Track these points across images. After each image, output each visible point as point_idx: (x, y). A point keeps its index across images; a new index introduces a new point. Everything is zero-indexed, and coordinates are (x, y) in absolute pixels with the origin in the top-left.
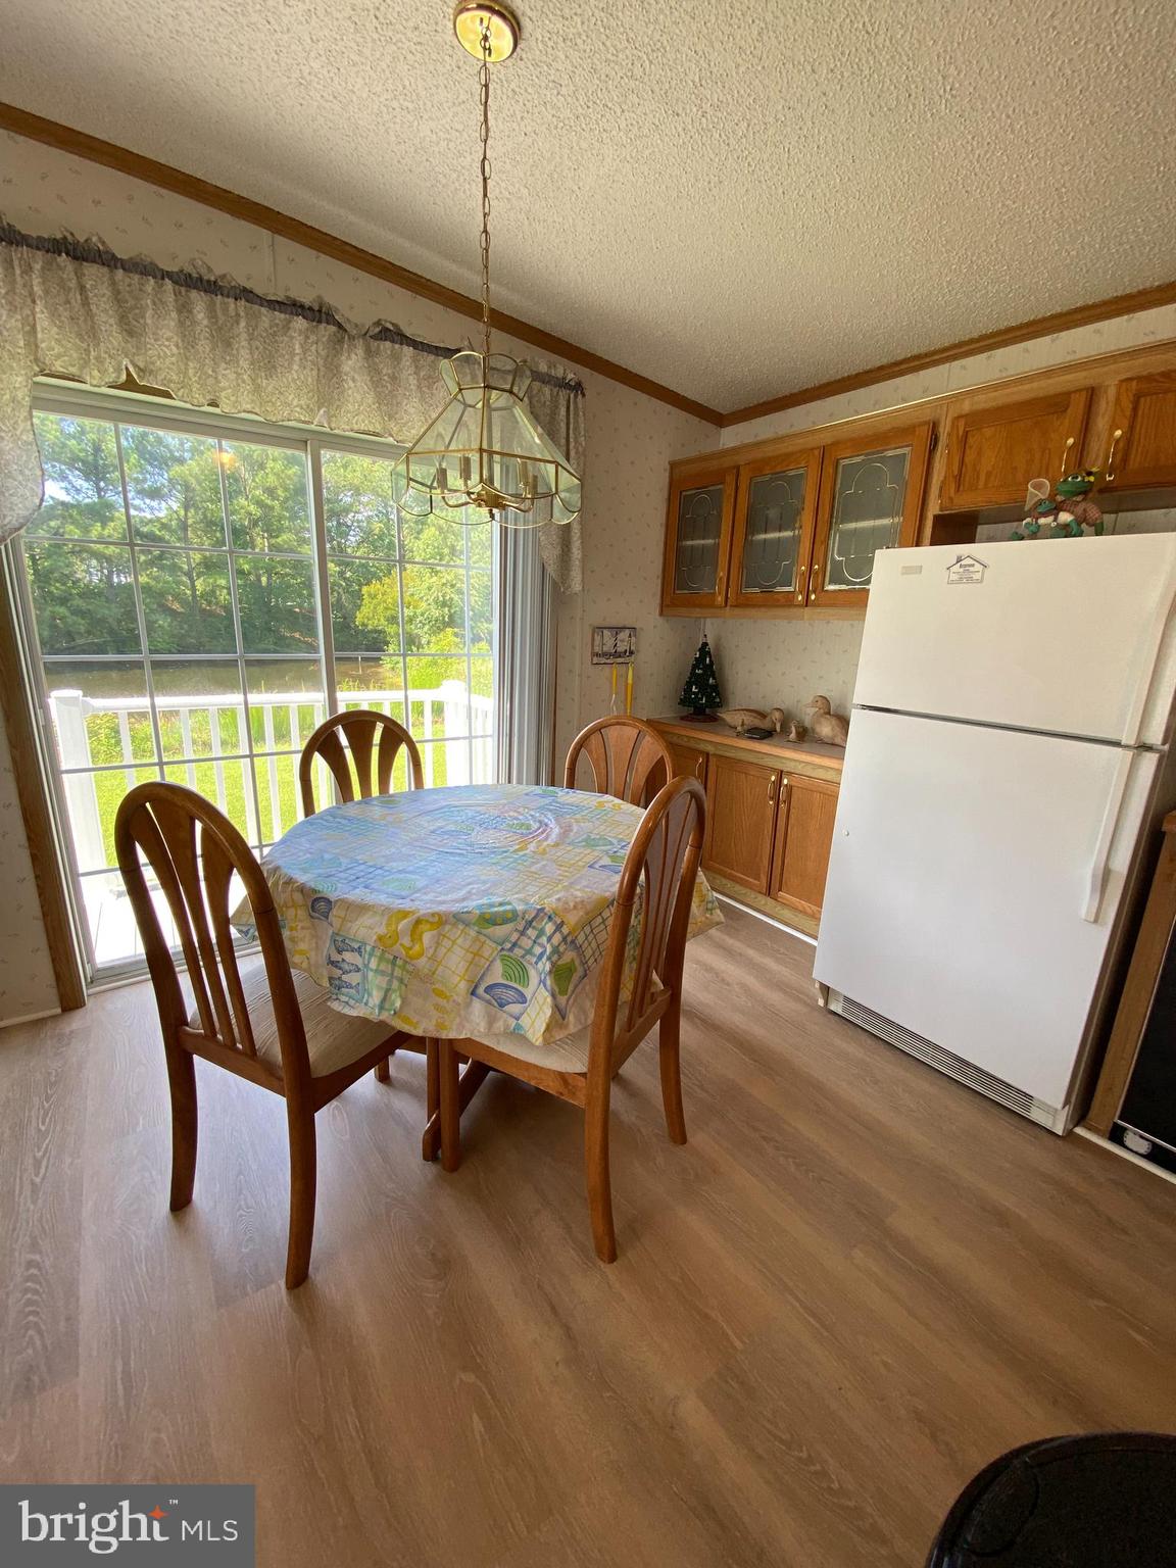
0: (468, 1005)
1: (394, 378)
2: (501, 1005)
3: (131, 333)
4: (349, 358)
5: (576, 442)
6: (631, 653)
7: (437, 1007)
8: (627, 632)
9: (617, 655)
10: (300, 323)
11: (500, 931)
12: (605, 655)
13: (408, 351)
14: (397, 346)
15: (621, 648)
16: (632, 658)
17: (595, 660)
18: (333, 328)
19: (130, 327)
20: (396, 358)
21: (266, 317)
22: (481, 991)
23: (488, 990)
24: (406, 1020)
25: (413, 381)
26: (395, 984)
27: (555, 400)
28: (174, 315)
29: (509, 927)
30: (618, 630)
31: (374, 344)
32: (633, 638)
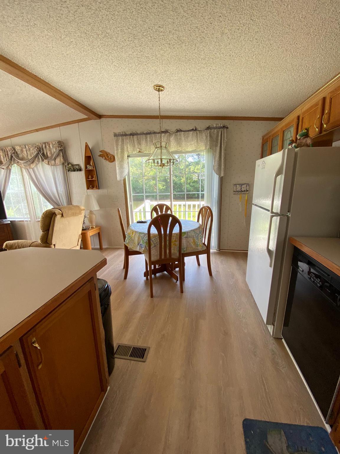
0: (137, 246)
1: (180, 139)
2: (142, 248)
3: (140, 144)
4: (171, 138)
5: (224, 140)
6: (247, 191)
7: (134, 245)
8: (246, 185)
9: (241, 191)
10: (163, 134)
11: (142, 235)
12: (237, 191)
13: (183, 133)
14: (180, 133)
15: (243, 189)
16: (248, 192)
17: (234, 193)
18: (168, 133)
19: (139, 143)
20: (180, 135)
21: (158, 135)
22: (139, 244)
23: (140, 245)
24: (129, 245)
25: (183, 138)
26: (128, 239)
27: (218, 132)
28: (144, 140)
29: (143, 235)
30: (241, 185)
31: (176, 133)
32: (248, 187)
